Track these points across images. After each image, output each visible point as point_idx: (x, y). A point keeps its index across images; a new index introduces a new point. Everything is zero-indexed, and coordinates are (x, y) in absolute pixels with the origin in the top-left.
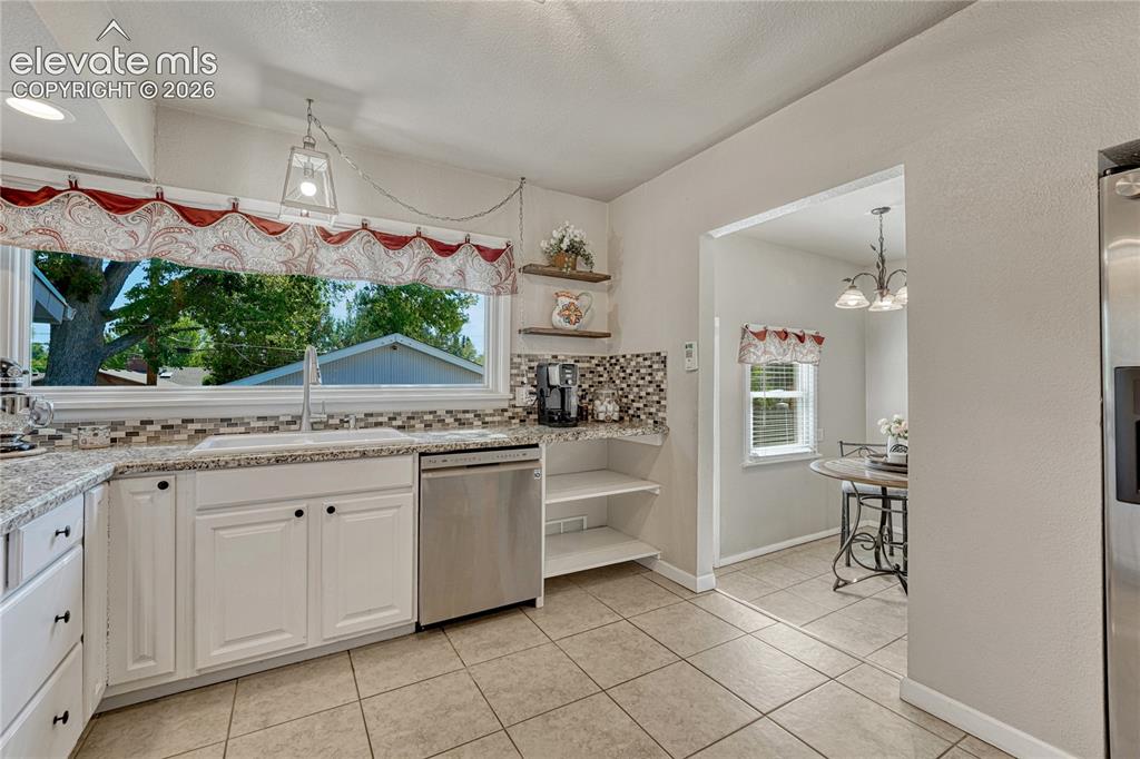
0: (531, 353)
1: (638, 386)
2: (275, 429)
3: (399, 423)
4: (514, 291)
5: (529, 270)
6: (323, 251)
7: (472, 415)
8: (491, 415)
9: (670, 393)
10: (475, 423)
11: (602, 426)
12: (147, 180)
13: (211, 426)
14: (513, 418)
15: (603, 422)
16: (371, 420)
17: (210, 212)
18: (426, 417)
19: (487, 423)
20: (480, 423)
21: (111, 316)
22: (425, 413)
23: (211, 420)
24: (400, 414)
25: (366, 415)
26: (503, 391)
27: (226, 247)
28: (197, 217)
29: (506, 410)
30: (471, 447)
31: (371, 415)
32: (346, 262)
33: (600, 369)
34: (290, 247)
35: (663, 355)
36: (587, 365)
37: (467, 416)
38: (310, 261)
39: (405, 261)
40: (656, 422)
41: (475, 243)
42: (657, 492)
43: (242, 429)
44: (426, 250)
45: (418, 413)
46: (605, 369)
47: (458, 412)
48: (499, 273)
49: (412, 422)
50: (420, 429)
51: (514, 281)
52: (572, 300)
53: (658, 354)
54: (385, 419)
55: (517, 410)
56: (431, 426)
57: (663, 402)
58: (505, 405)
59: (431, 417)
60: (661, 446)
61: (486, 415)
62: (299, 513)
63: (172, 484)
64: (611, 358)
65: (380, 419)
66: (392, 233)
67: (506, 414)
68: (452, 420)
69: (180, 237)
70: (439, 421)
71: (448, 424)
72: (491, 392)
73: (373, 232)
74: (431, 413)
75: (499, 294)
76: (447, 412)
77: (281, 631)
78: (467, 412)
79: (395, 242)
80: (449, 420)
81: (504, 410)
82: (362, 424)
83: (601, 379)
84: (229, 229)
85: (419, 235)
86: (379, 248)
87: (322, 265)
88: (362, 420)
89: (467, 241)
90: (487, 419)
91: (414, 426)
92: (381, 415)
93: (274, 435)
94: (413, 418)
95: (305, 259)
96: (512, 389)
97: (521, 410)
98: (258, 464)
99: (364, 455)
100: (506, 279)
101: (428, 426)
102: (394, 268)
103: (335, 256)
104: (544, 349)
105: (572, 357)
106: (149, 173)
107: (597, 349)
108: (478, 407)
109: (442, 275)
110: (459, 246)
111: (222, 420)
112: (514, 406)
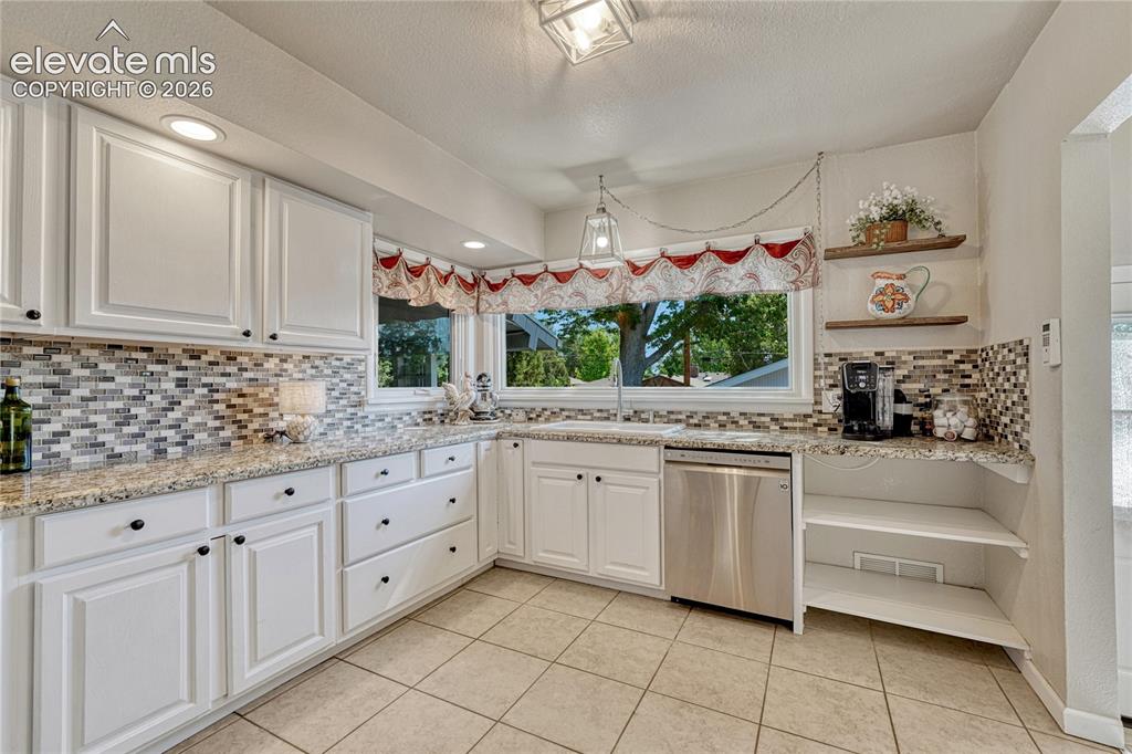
0: (843, 351)
1: (1005, 391)
2: (607, 419)
3: (695, 421)
4: (815, 284)
5: (833, 255)
6: (636, 283)
7: (768, 419)
8: (790, 420)
9: (1033, 403)
10: (772, 427)
11: (940, 445)
12: (541, 261)
13: (573, 414)
14: (821, 425)
15: (942, 439)
16: (672, 417)
17: (568, 273)
18: (720, 418)
19: (786, 428)
20: (778, 428)
21: (648, 339)
22: (719, 413)
23: (574, 410)
24: (696, 413)
25: (668, 412)
26: (807, 395)
27: (578, 293)
28: (562, 277)
29: (811, 416)
30: (708, 446)
31: (672, 413)
32: (649, 287)
33: (967, 367)
34: (611, 285)
35: (1025, 343)
36: (939, 362)
37: (763, 419)
38: (624, 293)
39: (696, 276)
40: (1021, 447)
41: (764, 243)
42: (1024, 555)
43: (589, 417)
44: (715, 261)
45: (712, 413)
46: (975, 367)
47: (754, 414)
48: (796, 267)
49: (707, 421)
50: (714, 429)
51: (816, 270)
52: (890, 281)
53: (1021, 342)
54: (683, 417)
55: (824, 416)
56: (725, 426)
57: (1027, 417)
58: (810, 411)
59: (725, 418)
60: (1028, 484)
61: (785, 420)
62: (580, 477)
63: (520, 445)
64: (982, 351)
65: (680, 417)
66: (683, 254)
67: (809, 420)
68: (746, 422)
69: (555, 292)
70: (733, 423)
71: (742, 426)
72: (793, 395)
73: (669, 258)
74: (724, 414)
75: (797, 289)
76: (741, 414)
77: (572, 555)
78: (763, 415)
79: (687, 262)
80: (743, 422)
81: (807, 416)
82: (666, 420)
83: (967, 381)
84: (578, 282)
85: (708, 250)
86: (675, 270)
87: (634, 293)
88: (665, 416)
89: (757, 242)
90: (786, 424)
91: (709, 425)
92: (680, 413)
93: (605, 423)
94: (708, 418)
95: (620, 292)
96: (817, 392)
97: (831, 416)
98: (558, 439)
99: (619, 441)
100: (805, 272)
101: (722, 426)
102: (688, 283)
103: (642, 284)
104: (862, 347)
105: (910, 353)
106: (543, 259)
107: (957, 340)
108: (777, 411)
109: (731, 282)
110: (747, 250)
111: (579, 410)
112: (820, 412)
